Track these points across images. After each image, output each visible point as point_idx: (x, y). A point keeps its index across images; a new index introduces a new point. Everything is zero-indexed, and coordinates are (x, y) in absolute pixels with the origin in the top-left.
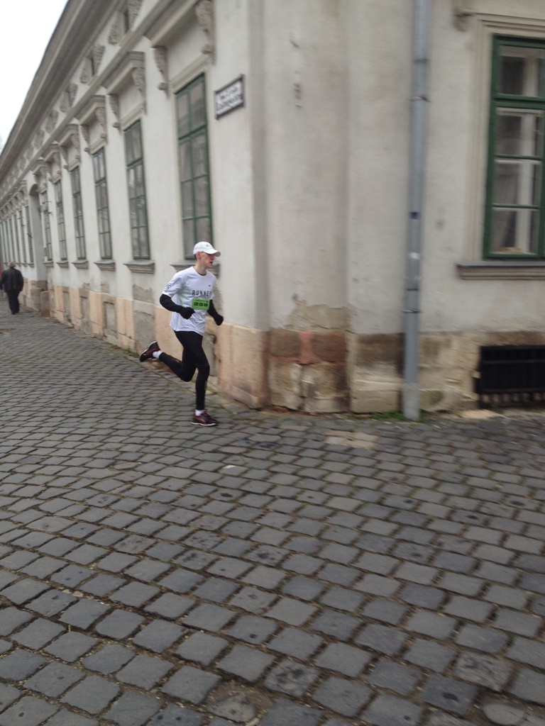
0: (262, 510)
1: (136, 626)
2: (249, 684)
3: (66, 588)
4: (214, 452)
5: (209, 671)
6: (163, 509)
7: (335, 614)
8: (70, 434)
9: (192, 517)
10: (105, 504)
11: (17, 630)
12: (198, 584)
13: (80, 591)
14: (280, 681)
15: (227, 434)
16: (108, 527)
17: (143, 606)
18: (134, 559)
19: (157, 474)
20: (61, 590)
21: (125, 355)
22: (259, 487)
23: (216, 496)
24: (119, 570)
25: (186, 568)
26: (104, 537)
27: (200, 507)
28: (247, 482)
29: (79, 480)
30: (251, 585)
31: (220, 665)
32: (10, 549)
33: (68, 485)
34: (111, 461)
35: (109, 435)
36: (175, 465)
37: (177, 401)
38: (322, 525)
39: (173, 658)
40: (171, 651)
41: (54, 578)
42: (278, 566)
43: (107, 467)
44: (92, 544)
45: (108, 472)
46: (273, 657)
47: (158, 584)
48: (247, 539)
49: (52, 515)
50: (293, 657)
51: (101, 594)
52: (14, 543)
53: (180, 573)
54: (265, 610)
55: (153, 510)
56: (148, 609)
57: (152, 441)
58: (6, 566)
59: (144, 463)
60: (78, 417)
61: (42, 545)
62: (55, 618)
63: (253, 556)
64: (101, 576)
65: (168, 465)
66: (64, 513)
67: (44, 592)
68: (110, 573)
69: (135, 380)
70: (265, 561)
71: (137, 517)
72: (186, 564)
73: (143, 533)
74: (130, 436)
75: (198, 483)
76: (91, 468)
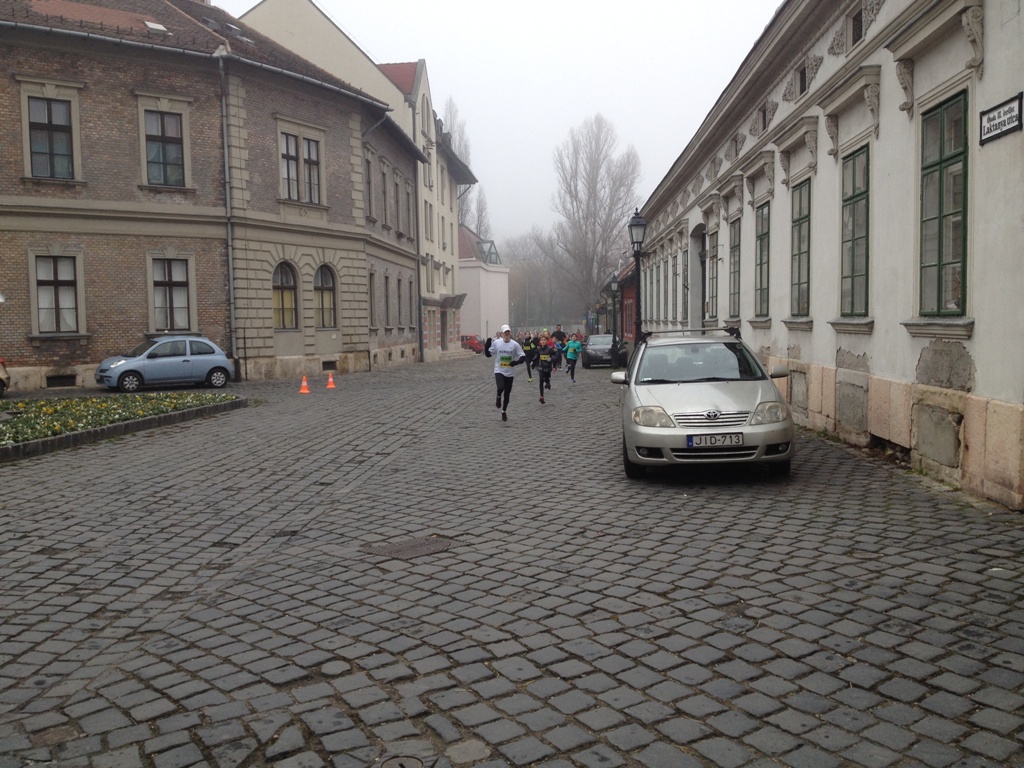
1: (920, 694)
3: (836, 652)
4: (972, 552)
5: (1008, 739)
8: (787, 517)
9: (960, 613)
10: (855, 587)
11: (798, 677)
12: (983, 670)
13: (853, 657)
15: (985, 535)
16: (865, 608)
17: (925, 679)
19: (907, 567)
20: (833, 654)
21: (821, 439)
23: (984, 596)
24: (889, 646)
25: (963, 655)
26: (865, 616)
27: (968, 604)
29: (816, 563)
32: (769, 612)
33: (806, 566)
34: (848, 549)
35: (835, 524)
36: (926, 560)
37: (909, 495)
39: (967, 724)
41: (822, 643)
43: (844, 554)
44: (852, 620)
45: (847, 559)
47: (936, 664)
49: (799, 589)
51: (877, 662)
52: (770, 608)
53: (958, 658)
55: (917, 602)
56: (930, 682)
57: (892, 535)
58: (770, 625)
59: (887, 555)
61: (798, 614)
62: (835, 674)
64: (872, 648)
65: (918, 561)
66: (813, 590)
67: (817, 651)
68: (881, 647)
72: (965, 652)
73: (907, 618)
74: (861, 527)
75: (960, 581)
76: (826, 553)
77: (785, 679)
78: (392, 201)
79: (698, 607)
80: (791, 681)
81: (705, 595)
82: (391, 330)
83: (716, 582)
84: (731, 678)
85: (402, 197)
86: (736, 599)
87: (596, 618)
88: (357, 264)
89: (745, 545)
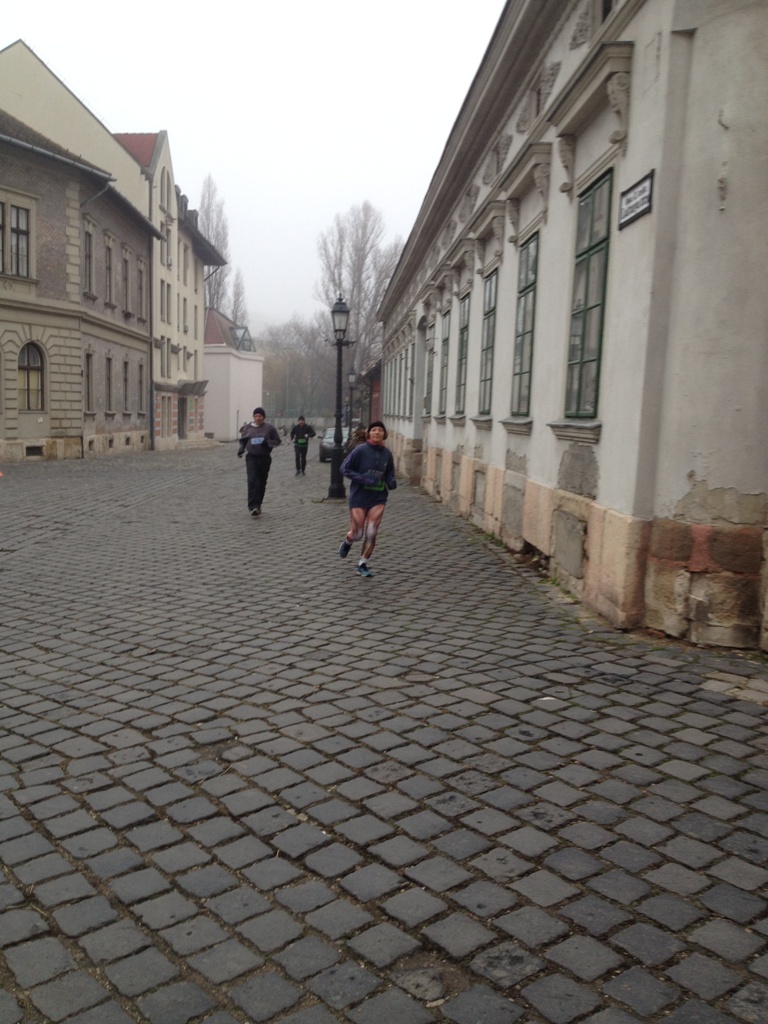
0: (564, 760)
1: (350, 866)
2: (452, 960)
3: (292, 807)
4: (537, 677)
5: (411, 934)
6: (440, 736)
7: (600, 902)
8: (373, 631)
9: (470, 753)
10: (375, 719)
11: (222, 843)
12: (444, 832)
13: (306, 814)
14: (490, 964)
15: (565, 657)
16: (367, 746)
17: (368, 845)
18: (381, 788)
19: (452, 693)
20: (286, 809)
21: (485, 542)
22: (573, 730)
23: (514, 732)
24: (358, 798)
25: (436, 812)
26: (359, 757)
27: (487, 741)
28: (562, 721)
29: (358, 686)
30: (507, 847)
31: (425, 930)
32: (251, 752)
33: (343, 691)
34: (405, 670)
35: (418, 639)
36: (479, 686)
37: (522, 607)
38: (638, 792)
39: (377, 911)
40: (377, 902)
41: (283, 794)
42: (552, 832)
43: (397, 676)
44: (340, 763)
45: (396, 682)
46: (494, 935)
47: (397, 823)
48: (528, 791)
50: (520, 941)
51: (326, 822)
52: (259, 747)
53: (427, 815)
54: (511, 880)
55: (426, 736)
56: (371, 849)
57: (464, 653)
58: (240, 771)
59: (442, 678)
60: (393, 612)
61: (286, 754)
62: (267, 839)
63: (525, 813)
64: (336, 801)
65: (469, 685)
66: (327, 722)
67: (267, 806)
68: (347, 800)
69: (484, 575)
70: (538, 823)
71: (405, 741)
72: (441, 808)
73: (404, 760)
74: (440, 643)
75: (498, 712)
76: (378, 675)
77: (203, 847)
78: (119, 278)
79: (174, 749)
80: (208, 850)
81: (200, 729)
82: (113, 415)
83: (227, 713)
84: (137, 847)
85: (133, 274)
86: (230, 735)
87: (43, 765)
88: (70, 343)
89: (297, 665)
